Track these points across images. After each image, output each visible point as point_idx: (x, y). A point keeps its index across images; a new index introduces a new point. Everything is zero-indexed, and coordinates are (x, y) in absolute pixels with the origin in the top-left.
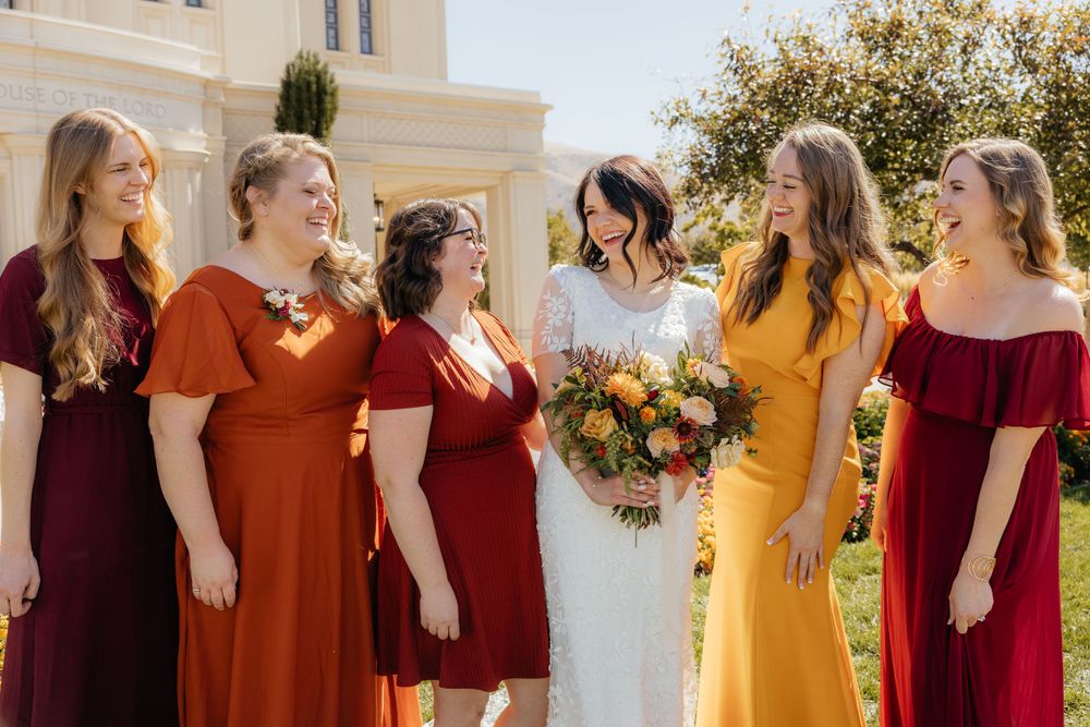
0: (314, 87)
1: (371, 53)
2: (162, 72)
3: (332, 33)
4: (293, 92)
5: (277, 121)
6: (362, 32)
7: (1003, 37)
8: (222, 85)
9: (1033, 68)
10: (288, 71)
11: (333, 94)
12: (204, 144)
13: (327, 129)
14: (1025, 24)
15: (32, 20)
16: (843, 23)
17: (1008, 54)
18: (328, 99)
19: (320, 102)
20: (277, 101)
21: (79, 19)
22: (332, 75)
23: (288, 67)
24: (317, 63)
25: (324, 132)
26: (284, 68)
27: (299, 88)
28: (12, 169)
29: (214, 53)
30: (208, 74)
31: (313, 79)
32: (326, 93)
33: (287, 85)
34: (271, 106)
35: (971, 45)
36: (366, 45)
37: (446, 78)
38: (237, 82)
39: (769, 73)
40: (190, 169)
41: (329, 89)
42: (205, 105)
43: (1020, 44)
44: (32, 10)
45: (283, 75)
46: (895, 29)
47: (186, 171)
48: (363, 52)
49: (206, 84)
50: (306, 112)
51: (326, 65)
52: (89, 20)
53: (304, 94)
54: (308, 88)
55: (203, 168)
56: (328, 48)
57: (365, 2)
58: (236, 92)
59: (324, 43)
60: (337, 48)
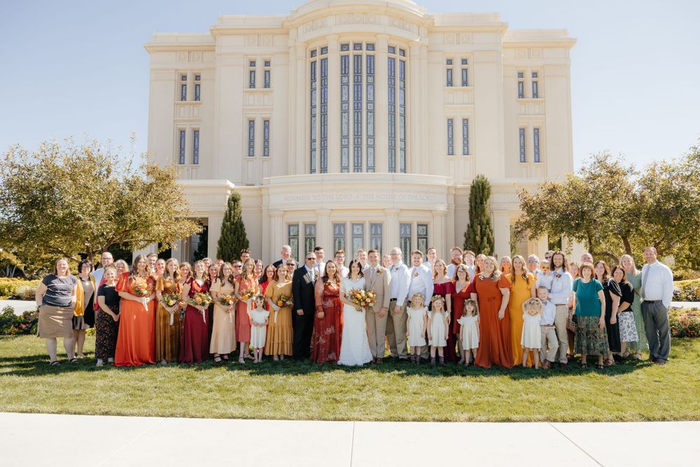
0: (481, 187)
1: (539, 162)
2: (432, 186)
3: (523, 156)
6: (535, 154)
8: (454, 187)
12: (447, 207)
13: (486, 201)
19: (483, 192)
20: (470, 192)
28: (386, 219)
29: (451, 178)
30: (449, 184)
31: (481, 184)
32: (485, 189)
33: (473, 187)
36: (537, 159)
38: (459, 186)
41: (487, 188)
42: (448, 194)
45: (472, 183)
47: (440, 217)
48: (535, 162)
49: (449, 188)
50: (479, 196)
53: (478, 190)
54: (479, 188)
55: (446, 215)
56: (521, 162)
57: (536, 142)
58: (460, 189)
59: (519, 160)
60: (525, 162)
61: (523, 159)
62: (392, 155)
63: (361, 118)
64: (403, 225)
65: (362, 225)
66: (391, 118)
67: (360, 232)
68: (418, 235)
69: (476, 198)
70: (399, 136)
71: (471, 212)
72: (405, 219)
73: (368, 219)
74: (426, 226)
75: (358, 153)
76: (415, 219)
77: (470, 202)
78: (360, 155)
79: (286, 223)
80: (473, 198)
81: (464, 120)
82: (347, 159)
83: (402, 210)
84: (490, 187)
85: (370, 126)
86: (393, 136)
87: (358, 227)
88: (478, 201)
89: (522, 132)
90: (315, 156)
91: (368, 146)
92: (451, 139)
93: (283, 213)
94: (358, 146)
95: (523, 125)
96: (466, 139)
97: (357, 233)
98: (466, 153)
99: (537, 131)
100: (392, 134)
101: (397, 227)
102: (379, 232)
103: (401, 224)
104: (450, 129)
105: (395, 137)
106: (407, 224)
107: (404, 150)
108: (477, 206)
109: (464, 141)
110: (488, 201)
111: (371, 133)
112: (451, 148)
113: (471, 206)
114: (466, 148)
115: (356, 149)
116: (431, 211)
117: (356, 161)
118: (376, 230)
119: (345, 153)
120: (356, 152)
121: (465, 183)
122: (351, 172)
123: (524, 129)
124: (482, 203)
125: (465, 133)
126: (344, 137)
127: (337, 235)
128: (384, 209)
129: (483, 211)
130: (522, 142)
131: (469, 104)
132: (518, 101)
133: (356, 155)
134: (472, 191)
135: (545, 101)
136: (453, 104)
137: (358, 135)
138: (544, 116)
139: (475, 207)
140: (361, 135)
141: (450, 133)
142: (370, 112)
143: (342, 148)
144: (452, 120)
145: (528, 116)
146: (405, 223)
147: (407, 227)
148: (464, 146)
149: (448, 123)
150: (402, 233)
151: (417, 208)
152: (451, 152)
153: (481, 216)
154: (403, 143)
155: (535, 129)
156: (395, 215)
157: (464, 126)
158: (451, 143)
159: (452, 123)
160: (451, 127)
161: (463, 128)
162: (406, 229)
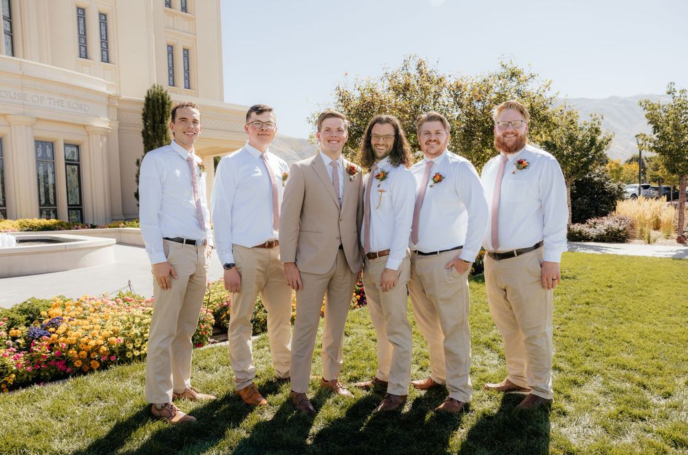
0: (161, 101)
1: (189, 88)
2: (87, 90)
3: (171, 78)
4: (150, 102)
5: (143, 115)
6: (185, 79)
7: (450, 93)
8: (117, 98)
9: (461, 106)
10: (148, 93)
12: (108, 124)
14: (459, 87)
15: (21, 62)
16: (387, 84)
17: (452, 100)
18: (167, 106)
19: (163, 107)
20: (143, 106)
21: (48, 64)
22: (169, 96)
23: (148, 91)
24: (162, 90)
25: (164, 122)
26: (146, 92)
27: (154, 101)
28: (11, 131)
29: (113, 83)
30: (110, 92)
31: (160, 97)
32: (166, 103)
33: (148, 99)
34: (140, 108)
35: (437, 95)
36: (187, 85)
37: (223, 101)
38: (124, 97)
39: (356, 102)
40: (101, 135)
41: (168, 102)
42: (108, 106)
43: (456, 96)
44: (24, 58)
45: (146, 95)
46: (407, 87)
47: (99, 136)
48: (185, 88)
49: (109, 97)
50: (157, 112)
51: (166, 92)
52: (53, 65)
53: (155, 104)
54: (157, 101)
55: (106, 133)
56: (170, 85)
57: (186, 65)
58: (126, 101)
59: (168, 83)
60: (174, 85)
61: (171, 82)
64: (39, 143)
68: (66, 160)
69: (154, 114)
70: (1, 11)
71: (145, 133)
72: (46, 135)
74: (78, 147)
76: (60, 136)
77: (145, 119)
80: (150, 115)
81: (101, 14)
83: (38, 119)
88: (158, 119)
89: (171, 49)
92: (83, 37)
95: (172, 42)
96: (105, 41)
98: (106, 59)
99: (186, 52)
101: (32, 145)
103: (36, 141)
104: (81, 22)
106: (46, 142)
107: (11, 34)
108: (156, 125)
109: (102, 42)
112: (83, 49)
113: (145, 124)
114: (104, 53)
116: (84, 126)
123: (172, 47)
124: (161, 122)
125: (104, 33)
128: (4, 115)
129: (164, 131)
130: (171, 62)
132: (165, 11)
134: (146, 105)
135: (195, 19)
138: (194, 36)
141: (82, 28)
144: (83, 10)
145: (177, 32)
146: (42, 140)
147: (47, 147)
148: (102, 51)
149: (78, 13)
150: (39, 155)
151: (65, 120)
152: (84, 54)
153: (162, 139)
154: (8, 23)
155: (184, 50)
156: (26, 126)
157: (100, 22)
158: (83, 42)
159: (84, 14)
160: (82, 19)
161: (100, 25)
162: (46, 151)
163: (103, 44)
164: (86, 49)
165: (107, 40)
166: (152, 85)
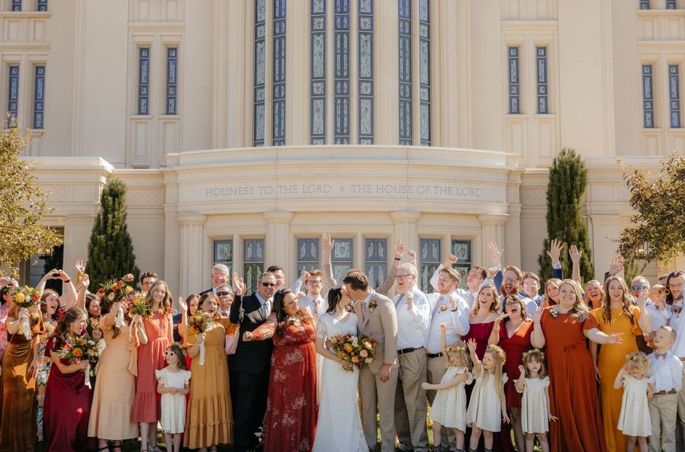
1: (679, 127)
2: (480, 169)
3: (649, 115)
4: (556, 175)
6: (672, 113)
8: (520, 173)
10: (555, 163)
11: (583, 175)
12: (507, 209)
13: (578, 197)
18: (578, 178)
19: (573, 181)
20: (548, 181)
22: (583, 163)
23: (555, 160)
25: (576, 200)
26: (552, 162)
27: (560, 173)
28: (394, 230)
29: (516, 154)
30: (511, 167)
31: (569, 167)
32: (577, 175)
33: (554, 172)
36: (676, 121)
38: (528, 170)
40: (497, 225)
41: (580, 172)
42: (508, 186)
45: (552, 165)
47: (494, 226)
48: (672, 127)
49: (509, 173)
50: (564, 188)
53: (562, 177)
54: (565, 172)
55: (505, 224)
56: (646, 127)
57: (674, 90)
58: (532, 175)
59: (642, 124)
60: (652, 126)
61: (649, 122)
62: (405, 112)
63: (348, 44)
64: (425, 242)
65: (350, 241)
66: (404, 44)
67: (346, 254)
69: (559, 192)
70: (419, 77)
71: (550, 218)
72: (430, 231)
73: (361, 229)
74: (469, 243)
75: (342, 109)
76: (447, 230)
77: (550, 199)
78: (345, 112)
79: (210, 237)
80: (555, 192)
81: (539, 49)
82: (321, 120)
83: (423, 213)
84: (585, 172)
85: (366, 60)
86: (407, 78)
87: (343, 244)
88: (564, 197)
89: (648, 72)
90: (262, 115)
91: (361, 97)
92: (515, 84)
93: (202, 219)
94: (342, 97)
95: (648, 59)
96: (543, 83)
97: (340, 256)
98: (543, 108)
99: (674, 70)
100: (405, 76)
101: (415, 244)
102: (381, 255)
103: (421, 240)
104: (514, 65)
105: (411, 80)
106: (432, 240)
107: (428, 103)
108: (561, 206)
109: (539, 87)
110: (582, 198)
111: (366, 72)
112: (514, 101)
113: (550, 206)
114: (542, 100)
115: (339, 101)
116: (477, 216)
117: (339, 125)
118: (376, 250)
119: (318, 110)
120: (338, 107)
121: (540, 164)
122: (330, 144)
123: (650, 67)
124: (570, 201)
125: (542, 73)
126: (316, 79)
127: (304, 259)
128: (389, 213)
129: (573, 215)
130: (648, 90)
131: (547, 19)
133: (339, 112)
134: (552, 179)
136: (519, 19)
137: (342, 77)
139: (559, 209)
140: (348, 76)
141: (514, 73)
142: (366, 34)
143: (312, 100)
144: (517, 49)
145: (659, 42)
146: (429, 238)
147: (434, 245)
148: (539, 98)
149: (510, 55)
150: (425, 256)
151: (452, 211)
152: (515, 107)
153: (568, 226)
154: (426, 91)
155: (670, 66)
156: (410, 223)
157: (538, 60)
158: (515, 91)
159: (517, 54)
160: (515, 61)
161: (538, 64)
162: (432, 250)
163: (541, 88)
164: (518, 101)
165: (546, 82)
166: (559, 151)
